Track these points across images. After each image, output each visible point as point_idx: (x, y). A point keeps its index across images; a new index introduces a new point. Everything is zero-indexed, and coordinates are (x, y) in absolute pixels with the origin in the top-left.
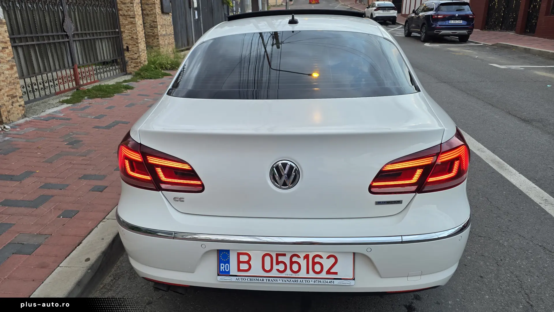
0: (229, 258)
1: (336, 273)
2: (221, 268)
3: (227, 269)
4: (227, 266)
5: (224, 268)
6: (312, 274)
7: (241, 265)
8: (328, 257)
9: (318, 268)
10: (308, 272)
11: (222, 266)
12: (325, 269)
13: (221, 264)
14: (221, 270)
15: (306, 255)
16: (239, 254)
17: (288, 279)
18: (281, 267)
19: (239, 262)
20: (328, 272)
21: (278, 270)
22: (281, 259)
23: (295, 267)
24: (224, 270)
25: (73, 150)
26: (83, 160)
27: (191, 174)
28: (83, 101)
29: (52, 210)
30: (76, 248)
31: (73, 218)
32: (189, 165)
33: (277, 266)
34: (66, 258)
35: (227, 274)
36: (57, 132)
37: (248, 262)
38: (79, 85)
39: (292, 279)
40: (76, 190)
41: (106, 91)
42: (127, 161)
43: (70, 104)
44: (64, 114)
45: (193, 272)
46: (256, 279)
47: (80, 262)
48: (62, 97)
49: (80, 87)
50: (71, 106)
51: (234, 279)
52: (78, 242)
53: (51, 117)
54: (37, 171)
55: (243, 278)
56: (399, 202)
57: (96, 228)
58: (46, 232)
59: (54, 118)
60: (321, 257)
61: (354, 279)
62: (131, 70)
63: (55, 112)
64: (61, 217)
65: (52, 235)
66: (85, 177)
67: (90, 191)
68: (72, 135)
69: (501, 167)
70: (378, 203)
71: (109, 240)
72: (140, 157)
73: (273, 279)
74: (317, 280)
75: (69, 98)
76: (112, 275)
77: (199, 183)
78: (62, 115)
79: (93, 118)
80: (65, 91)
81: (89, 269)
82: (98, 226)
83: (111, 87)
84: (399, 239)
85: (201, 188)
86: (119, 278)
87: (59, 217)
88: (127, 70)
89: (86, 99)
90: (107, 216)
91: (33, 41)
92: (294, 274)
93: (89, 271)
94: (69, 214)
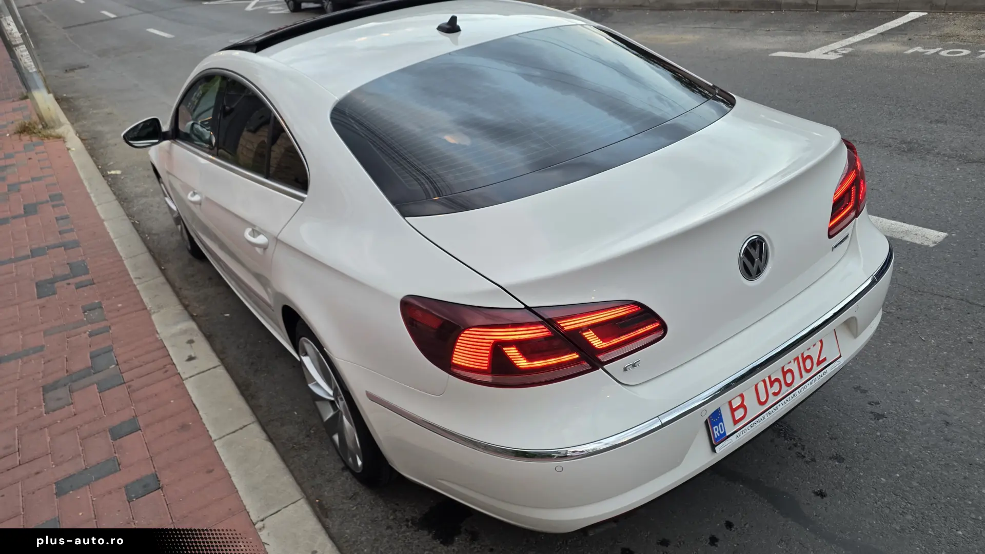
0: (720, 412)
1: (825, 359)
2: (715, 432)
3: (722, 431)
4: (721, 425)
5: (719, 432)
6: (806, 376)
7: (735, 413)
9: (808, 364)
12: (815, 362)
13: (714, 428)
14: (716, 437)
16: (730, 402)
17: (785, 399)
18: (776, 388)
19: (733, 411)
20: (819, 363)
21: (774, 394)
23: (789, 378)
24: (718, 435)
33: (772, 389)
35: (724, 436)
37: (742, 406)
39: (790, 396)
42: (513, 348)
45: (681, 463)
46: (755, 422)
51: (734, 438)
55: (743, 429)
56: (846, 237)
61: (841, 356)
70: (834, 248)
72: (546, 330)
73: (772, 409)
74: (812, 379)
77: (657, 325)
84: (872, 278)
85: (659, 332)
92: (790, 388)
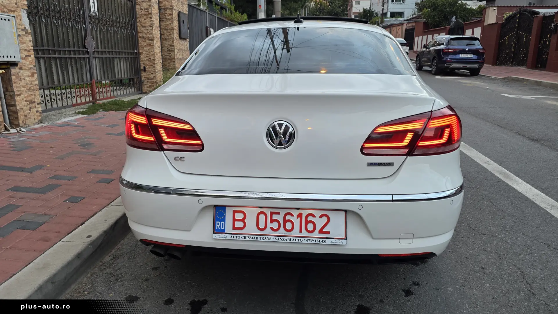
0: (225, 216)
1: (328, 233)
2: (217, 225)
3: (223, 227)
4: (223, 224)
5: (220, 226)
6: (305, 233)
7: (236, 222)
8: (321, 217)
9: (310, 227)
10: (301, 231)
11: (218, 224)
12: (318, 228)
13: (217, 222)
14: (217, 228)
15: (300, 213)
16: (235, 212)
17: (281, 237)
18: (275, 225)
19: (234, 220)
20: (321, 231)
21: (272, 229)
22: (275, 217)
23: (289, 226)
24: (219, 228)
25: (84, 150)
26: (92, 158)
27: (193, 134)
28: (98, 113)
29: (58, 196)
30: (79, 227)
31: (78, 203)
32: (191, 125)
33: (271, 224)
34: (68, 234)
35: (223, 232)
36: (70, 136)
37: (243, 220)
38: (95, 99)
39: (285, 238)
40: (84, 181)
41: (121, 105)
42: (133, 125)
43: (85, 115)
44: (78, 123)
45: (189, 231)
46: (251, 237)
47: (81, 238)
48: (78, 109)
49: (96, 102)
50: (86, 116)
51: (229, 237)
52: (81, 222)
53: (67, 124)
54: (48, 165)
55: (238, 235)
56: (391, 164)
57: (100, 212)
58: (52, 212)
59: (68, 125)
60: (314, 216)
61: (346, 239)
62: (146, 90)
63: (70, 120)
64: (67, 202)
65: (56, 215)
66: (93, 171)
67: (97, 182)
68: (85, 139)
69: (508, 177)
70: (370, 164)
71: (112, 222)
72: (145, 120)
73: (266, 237)
74: (309, 239)
75: (84, 110)
76: (112, 255)
77: (199, 142)
78: (77, 123)
79: (107, 127)
80: (81, 104)
81: (89, 245)
82: (102, 210)
83: (126, 102)
84: (390, 198)
85: (201, 148)
86: (118, 258)
87: (65, 201)
88: (143, 89)
89: (101, 111)
90: (112, 203)
91: (55, 54)
92: (287, 233)
93: (90, 246)
94: (74, 200)
